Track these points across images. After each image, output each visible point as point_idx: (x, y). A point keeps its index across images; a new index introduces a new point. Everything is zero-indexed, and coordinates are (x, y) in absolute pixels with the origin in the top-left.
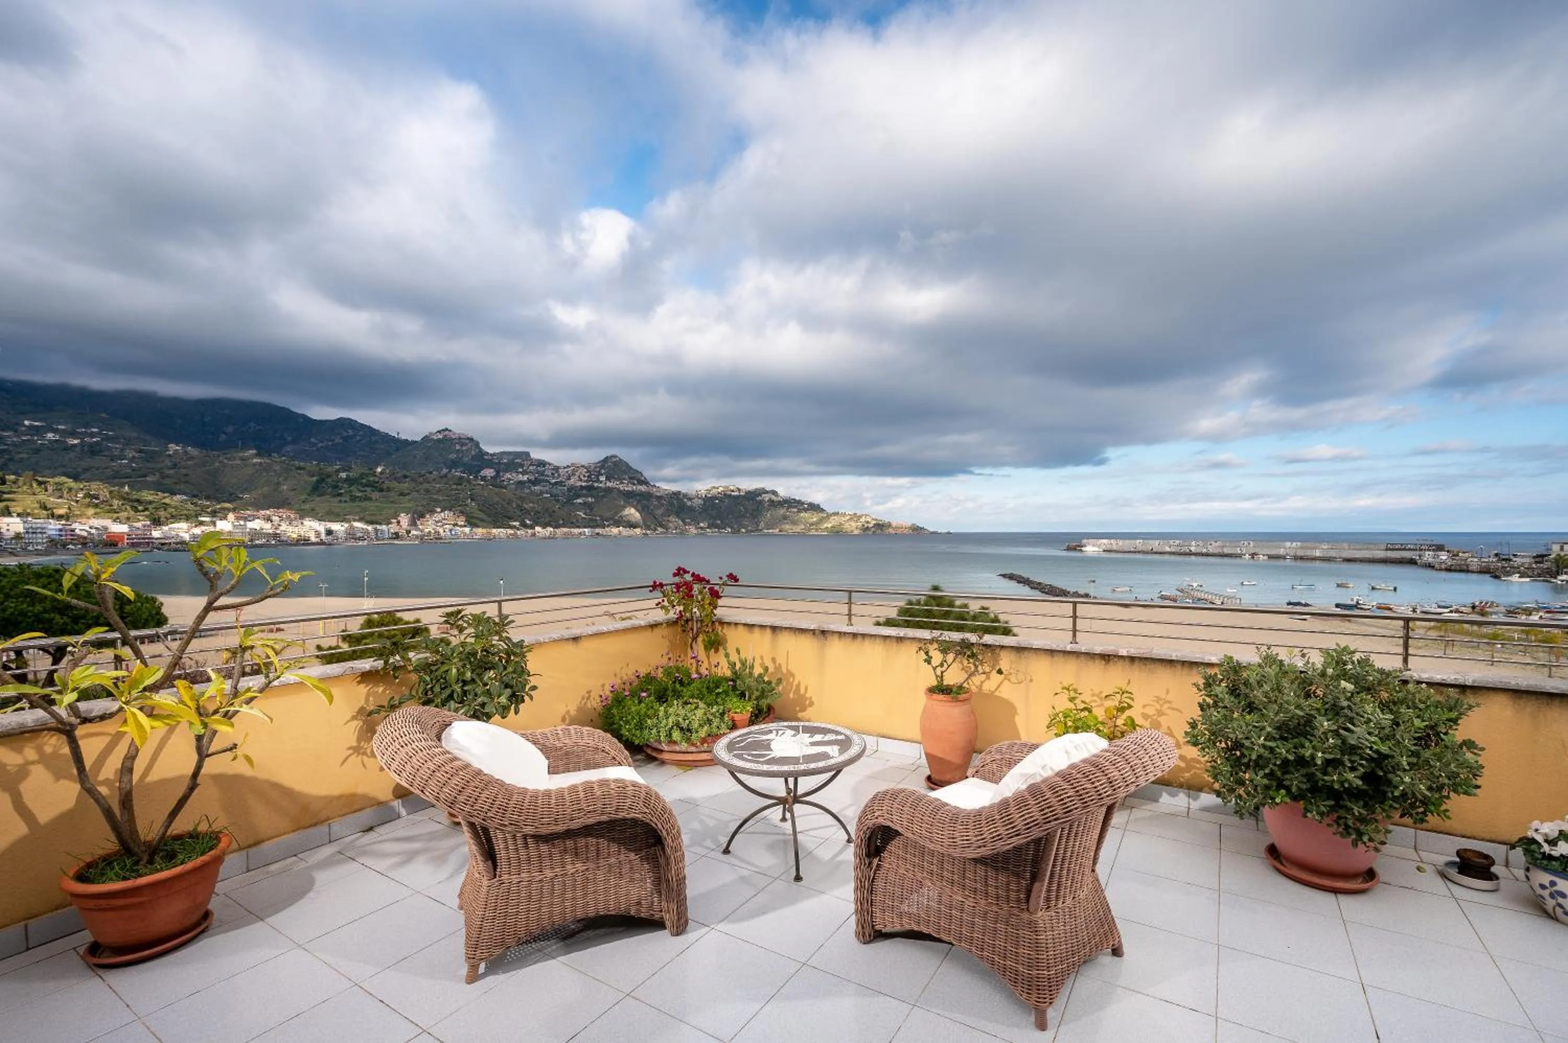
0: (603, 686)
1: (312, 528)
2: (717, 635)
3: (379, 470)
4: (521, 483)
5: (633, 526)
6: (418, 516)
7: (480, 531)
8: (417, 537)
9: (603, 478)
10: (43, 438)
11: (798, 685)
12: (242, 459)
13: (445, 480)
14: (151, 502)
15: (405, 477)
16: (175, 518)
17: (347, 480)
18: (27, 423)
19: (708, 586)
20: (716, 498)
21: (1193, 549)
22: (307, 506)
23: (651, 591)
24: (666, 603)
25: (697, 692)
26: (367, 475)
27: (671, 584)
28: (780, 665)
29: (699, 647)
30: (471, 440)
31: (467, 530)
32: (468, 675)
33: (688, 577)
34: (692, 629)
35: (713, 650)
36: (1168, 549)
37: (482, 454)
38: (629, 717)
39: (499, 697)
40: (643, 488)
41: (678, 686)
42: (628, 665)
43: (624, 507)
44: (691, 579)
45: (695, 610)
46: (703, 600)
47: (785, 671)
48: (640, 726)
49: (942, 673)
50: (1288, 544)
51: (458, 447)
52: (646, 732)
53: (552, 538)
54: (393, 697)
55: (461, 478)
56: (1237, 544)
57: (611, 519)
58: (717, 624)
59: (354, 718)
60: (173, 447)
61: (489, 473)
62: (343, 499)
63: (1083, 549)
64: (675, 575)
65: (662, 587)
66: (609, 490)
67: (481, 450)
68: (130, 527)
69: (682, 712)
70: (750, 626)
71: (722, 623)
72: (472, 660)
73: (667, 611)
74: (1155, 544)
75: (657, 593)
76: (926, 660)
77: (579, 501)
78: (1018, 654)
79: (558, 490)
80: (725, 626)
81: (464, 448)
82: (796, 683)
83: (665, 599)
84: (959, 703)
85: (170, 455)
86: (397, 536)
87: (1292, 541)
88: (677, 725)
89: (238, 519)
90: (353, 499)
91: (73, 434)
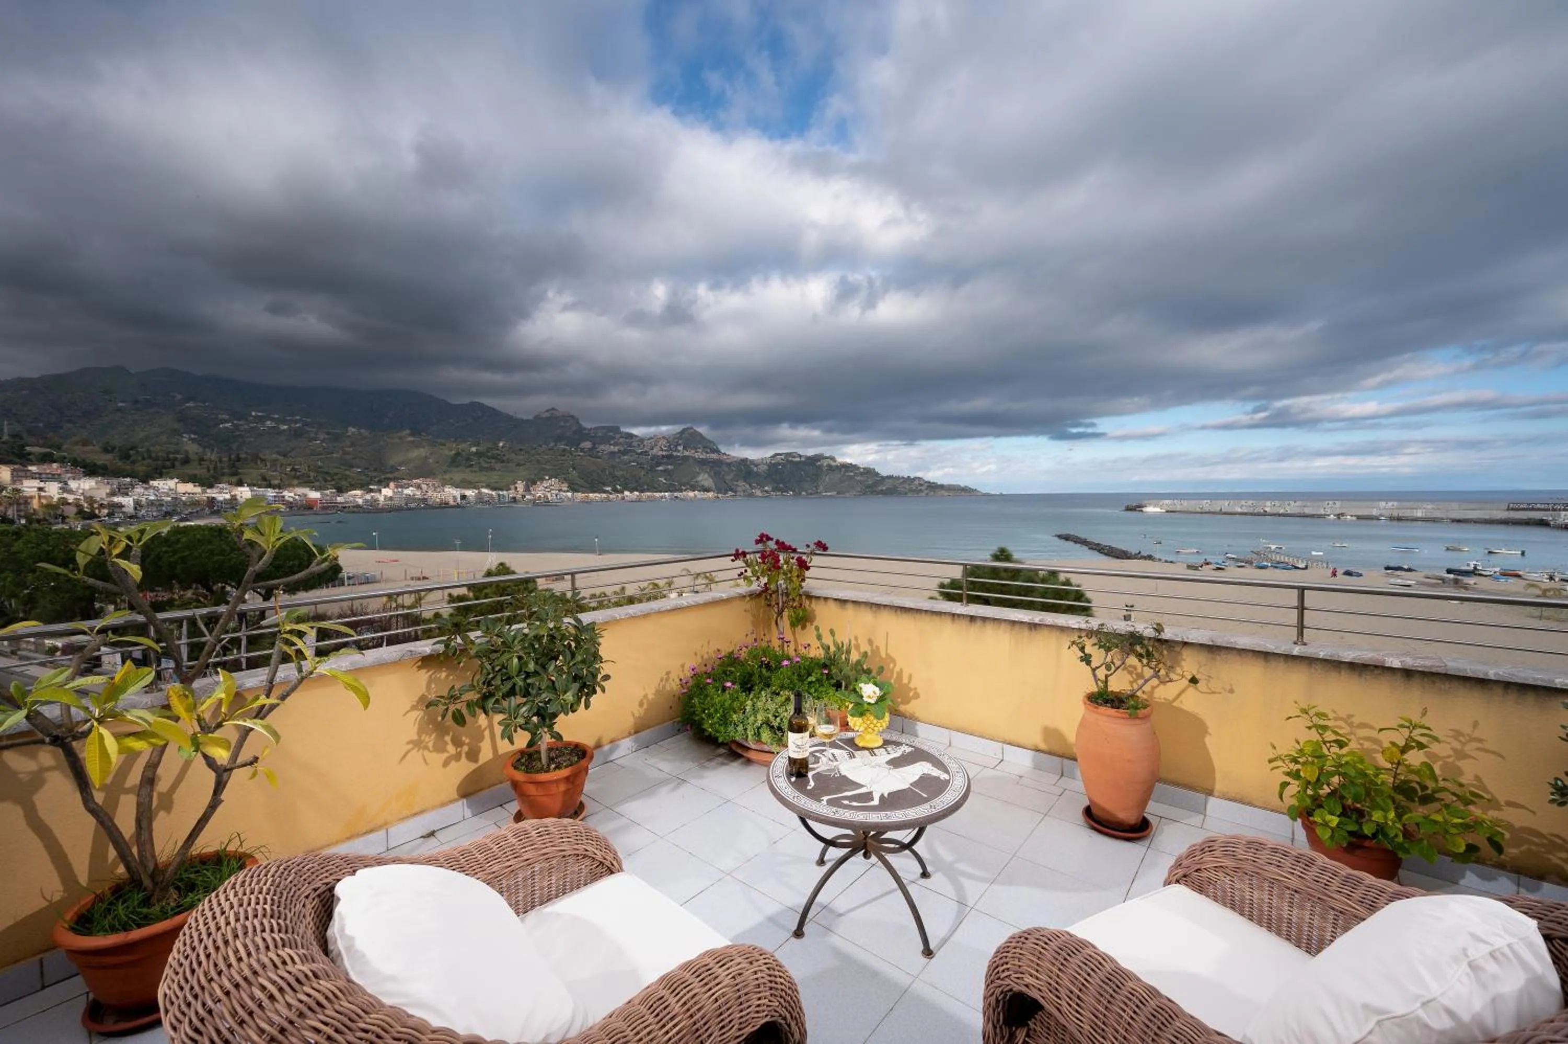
0: (683, 666)
1: (451, 493)
2: (805, 610)
3: (501, 444)
4: (613, 453)
5: (707, 490)
6: (531, 483)
7: (580, 495)
8: (530, 500)
9: (680, 448)
10: (264, 425)
11: (900, 673)
12: (401, 438)
13: (551, 452)
14: (336, 474)
15: (521, 450)
16: (353, 487)
17: (476, 453)
18: (253, 414)
19: (796, 556)
20: (779, 464)
21: (1268, 509)
22: (447, 477)
23: (733, 561)
24: (749, 573)
25: (787, 681)
26: (492, 449)
27: (754, 553)
28: (878, 648)
29: (785, 623)
30: (573, 417)
31: (569, 494)
32: (532, 666)
33: (772, 545)
34: (778, 604)
35: (800, 627)
36: (1239, 510)
37: (581, 429)
38: (712, 710)
39: (565, 692)
40: (715, 456)
41: (764, 671)
42: (709, 643)
43: (699, 473)
44: (776, 547)
45: (781, 582)
46: (791, 571)
47: (884, 655)
48: (725, 720)
49: (1107, 677)
50: (1382, 504)
51: (562, 424)
52: (731, 728)
53: (639, 500)
54: (453, 687)
55: (564, 450)
56: (1320, 504)
57: (688, 484)
58: (804, 597)
59: (414, 708)
60: (352, 430)
61: (587, 445)
62: (474, 469)
63: (1144, 509)
64: (757, 542)
65: (745, 556)
66: (686, 458)
67: (580, 426)
68: (322, 494)
69: (772, 706)
70: (843, 602)
71: (810, 597)
72: (537, 646)
73: (751, 582)
74: (1225, 505)
75: (740, 563)
76: (1082, 659)
77: (660, 468)
78: (1210, 655)
79: (643, 459)
80: (813, 601)
81: (568, 424)
82: (897, 669)
83: (749, 570)
84: (1138, 721)
85: (349, 436)
86: (514, 500)
87: (1387, 501)
88: (767, 723)
89: (397, 487)
90: (482, 469)
91: (284, 422)
